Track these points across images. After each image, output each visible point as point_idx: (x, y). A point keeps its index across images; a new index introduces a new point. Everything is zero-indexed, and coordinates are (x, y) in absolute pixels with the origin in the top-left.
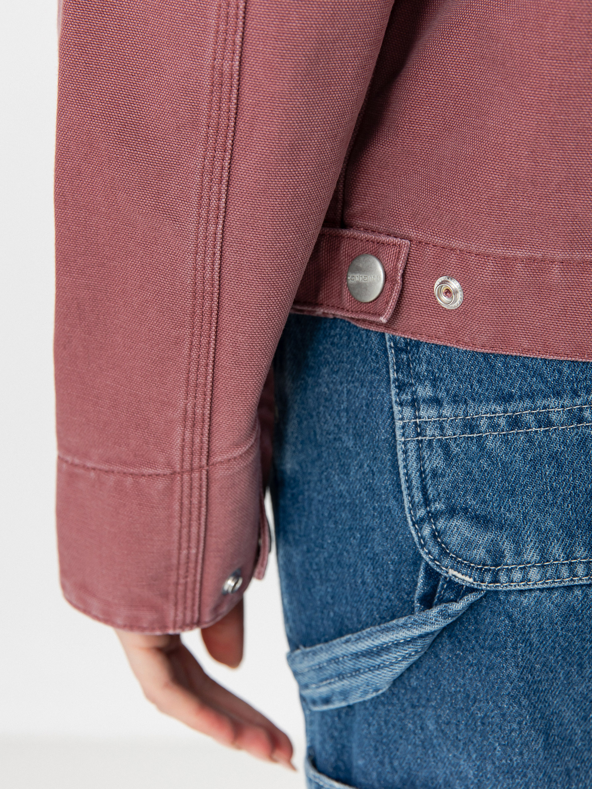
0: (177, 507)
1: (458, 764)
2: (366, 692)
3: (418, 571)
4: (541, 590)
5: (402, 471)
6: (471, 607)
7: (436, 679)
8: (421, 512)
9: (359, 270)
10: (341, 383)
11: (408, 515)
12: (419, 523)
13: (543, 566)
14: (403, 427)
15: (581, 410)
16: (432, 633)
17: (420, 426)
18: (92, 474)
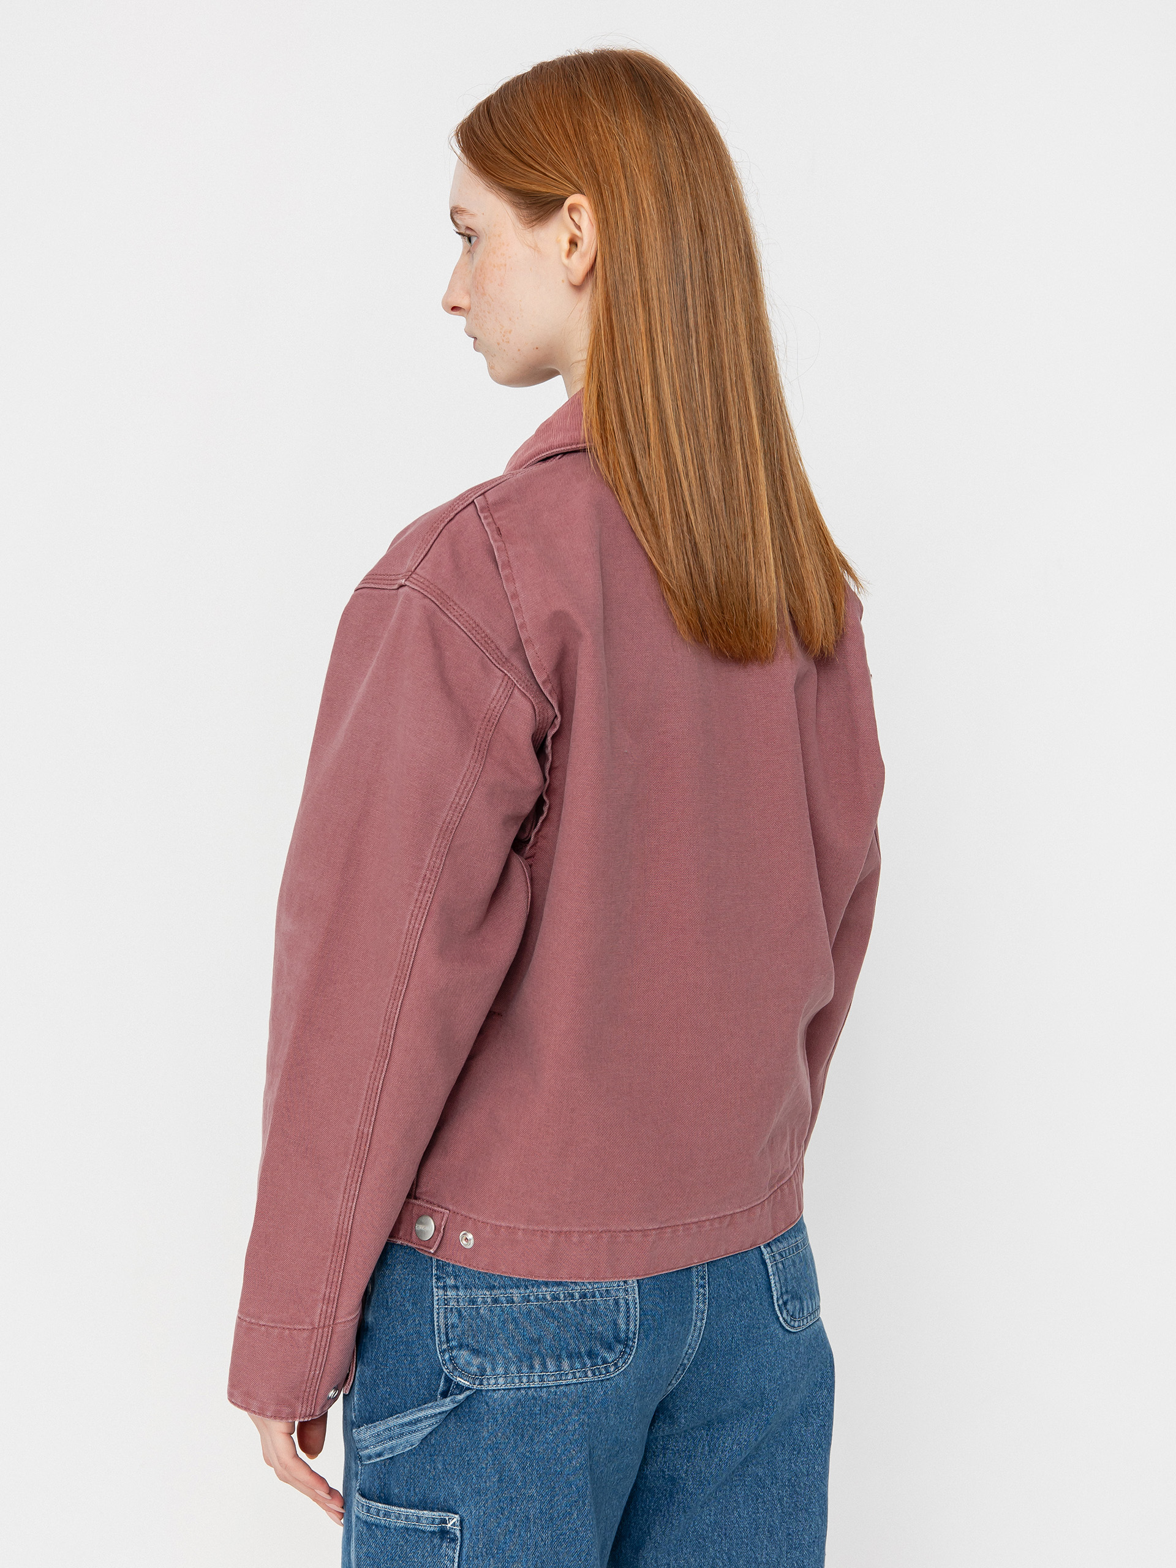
0: (313, 1347)
1: (453, 1488)
2: (405, 1447)
3: (441, 1378)
4: (504, 1390)
5: (436, 1324)
6: (468, 1398)
7: (445, 1439)
8: (445, 1346)
9: (421, 1223)
10: (408, 1275)
11: (438, 1348)
12: (443, 1352)
13: (506, 1377)
14: (438, 1300)
15: (529, 1296)
16: (446, 1412)
17: (447, 1300)
18: (263, 1328)
